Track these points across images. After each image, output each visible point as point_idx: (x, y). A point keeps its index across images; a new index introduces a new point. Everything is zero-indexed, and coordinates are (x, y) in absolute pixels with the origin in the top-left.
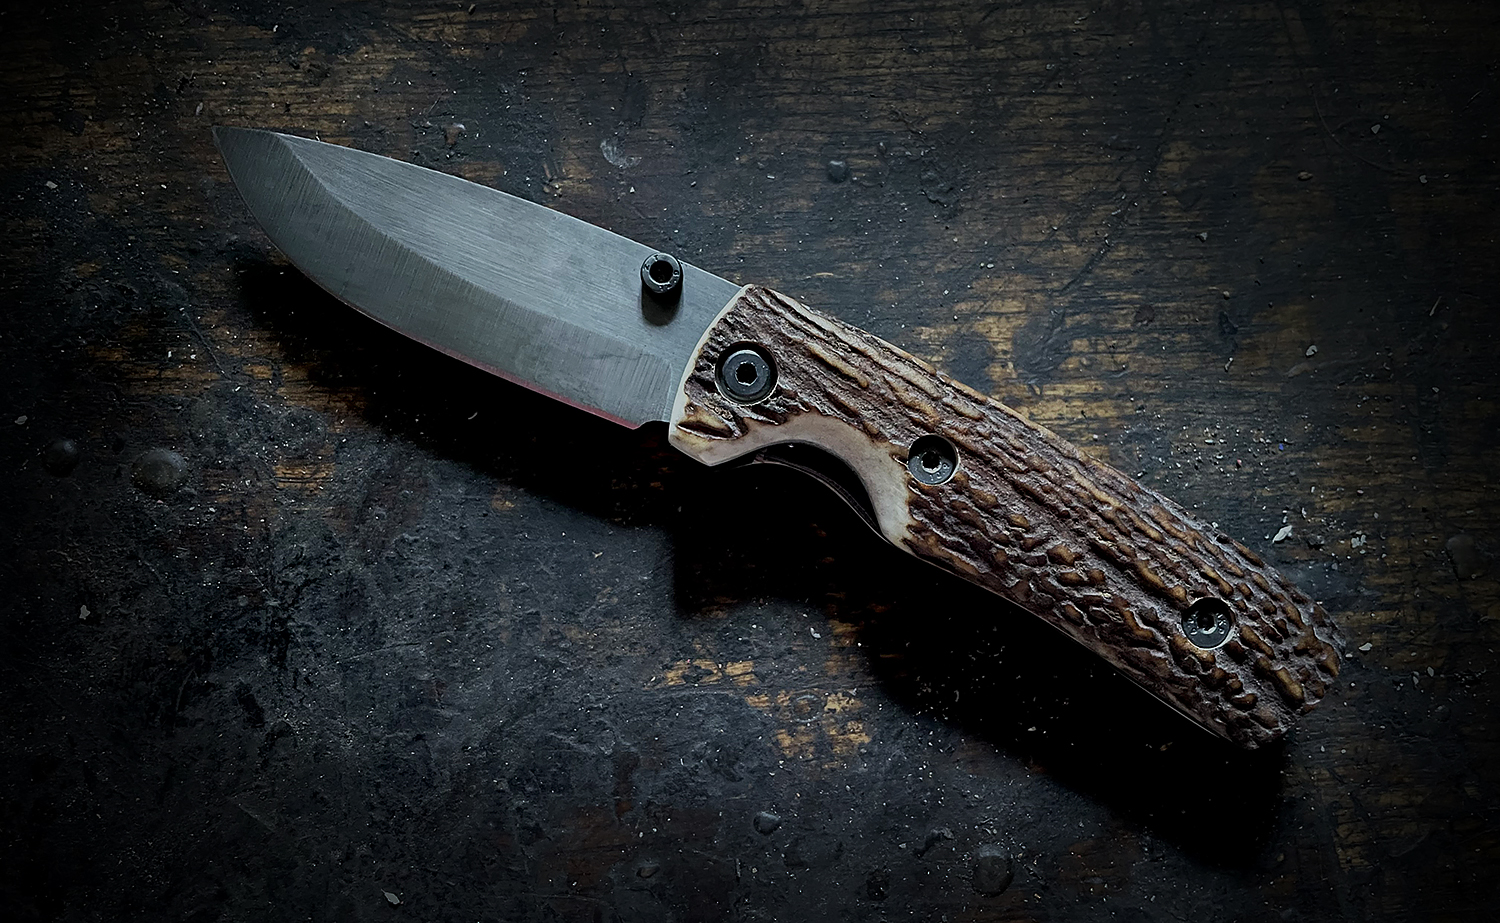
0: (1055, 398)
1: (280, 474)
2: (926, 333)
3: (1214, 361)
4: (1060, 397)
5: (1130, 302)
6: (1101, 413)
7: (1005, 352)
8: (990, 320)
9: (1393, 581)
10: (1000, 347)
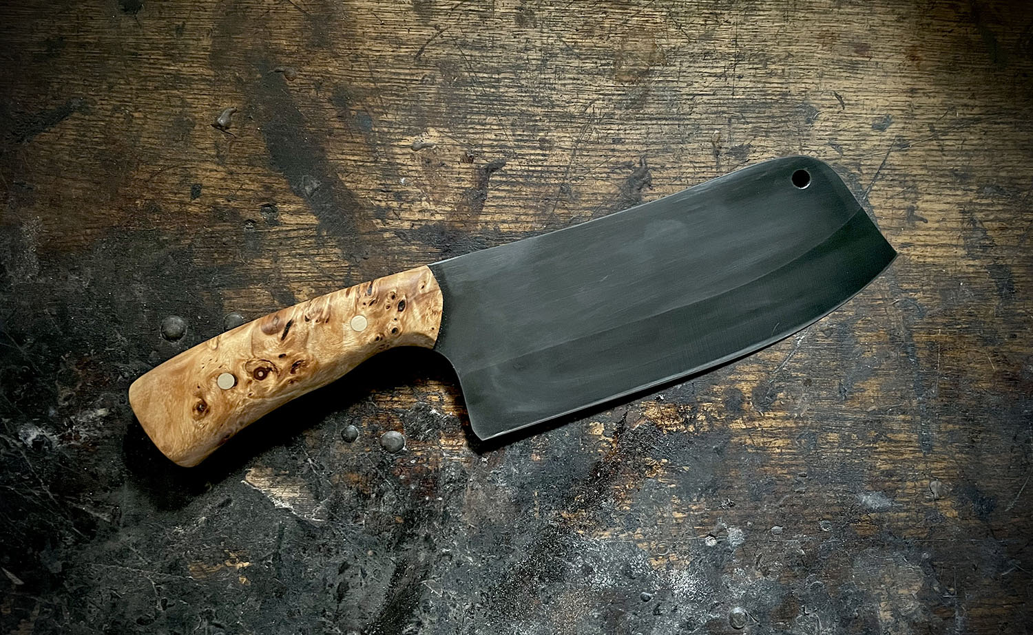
0: (769, 418)
1: (443, 443)
2: (716, 388)
3: (837, 404)
4: (772, 418)
5: (803, 377)
6: (788, 425)
7: (749, 397)
8: (743, 383)
9: (907, 500)
10: (747, 395)
